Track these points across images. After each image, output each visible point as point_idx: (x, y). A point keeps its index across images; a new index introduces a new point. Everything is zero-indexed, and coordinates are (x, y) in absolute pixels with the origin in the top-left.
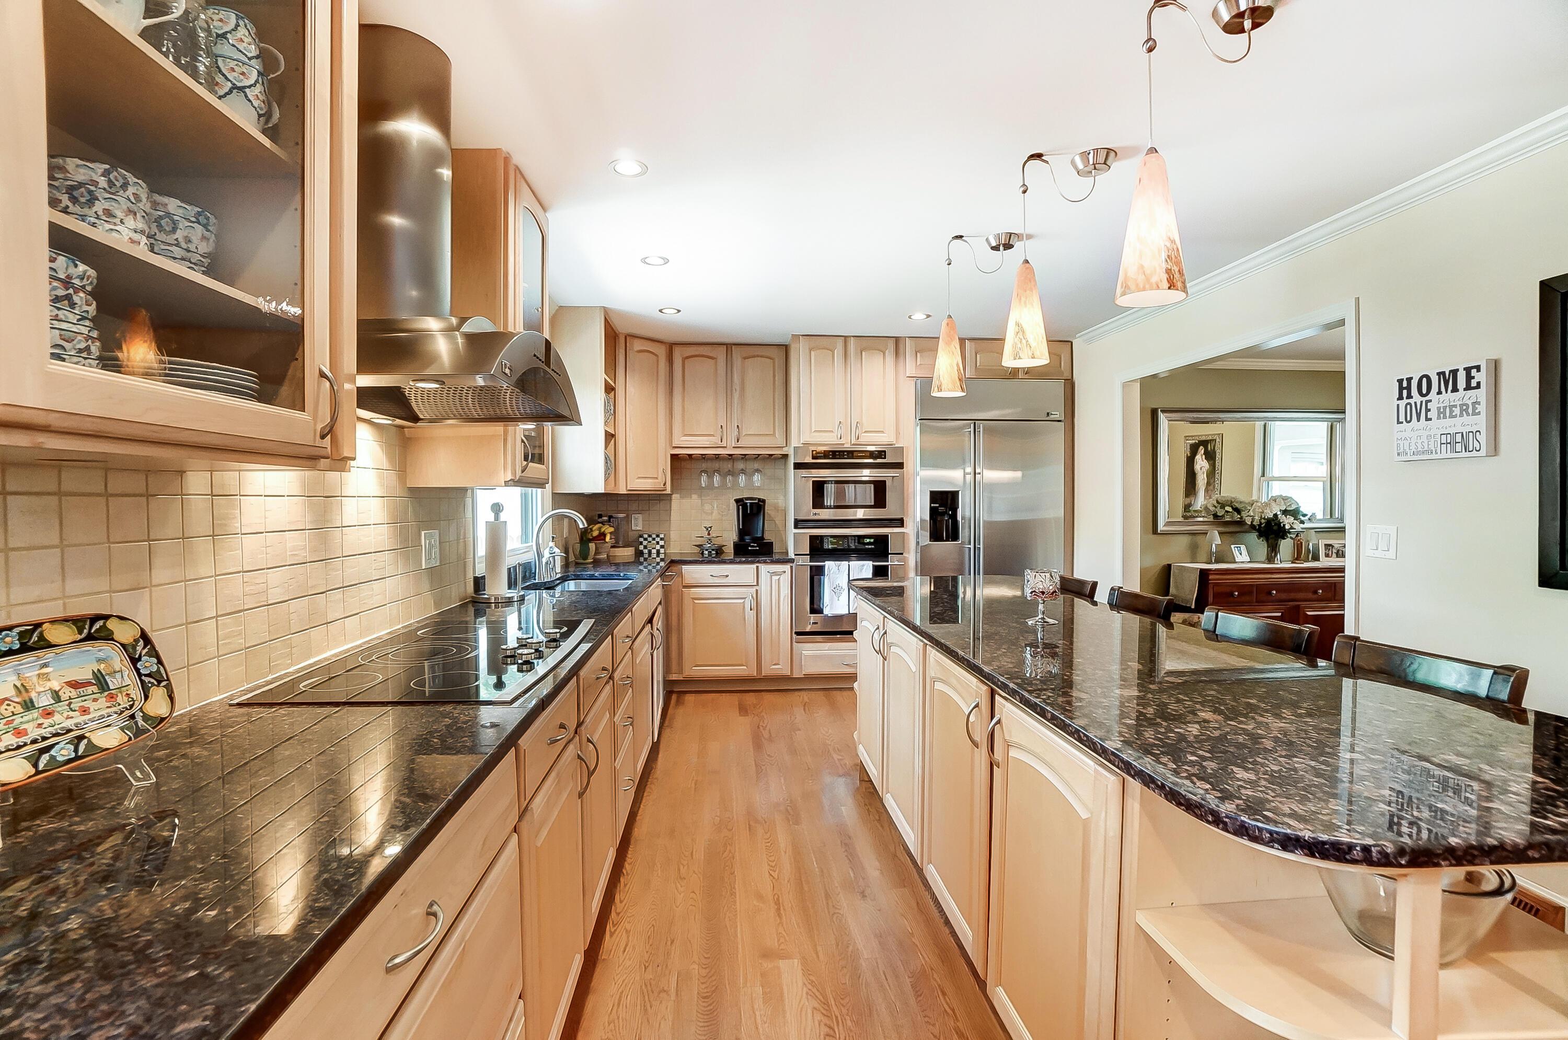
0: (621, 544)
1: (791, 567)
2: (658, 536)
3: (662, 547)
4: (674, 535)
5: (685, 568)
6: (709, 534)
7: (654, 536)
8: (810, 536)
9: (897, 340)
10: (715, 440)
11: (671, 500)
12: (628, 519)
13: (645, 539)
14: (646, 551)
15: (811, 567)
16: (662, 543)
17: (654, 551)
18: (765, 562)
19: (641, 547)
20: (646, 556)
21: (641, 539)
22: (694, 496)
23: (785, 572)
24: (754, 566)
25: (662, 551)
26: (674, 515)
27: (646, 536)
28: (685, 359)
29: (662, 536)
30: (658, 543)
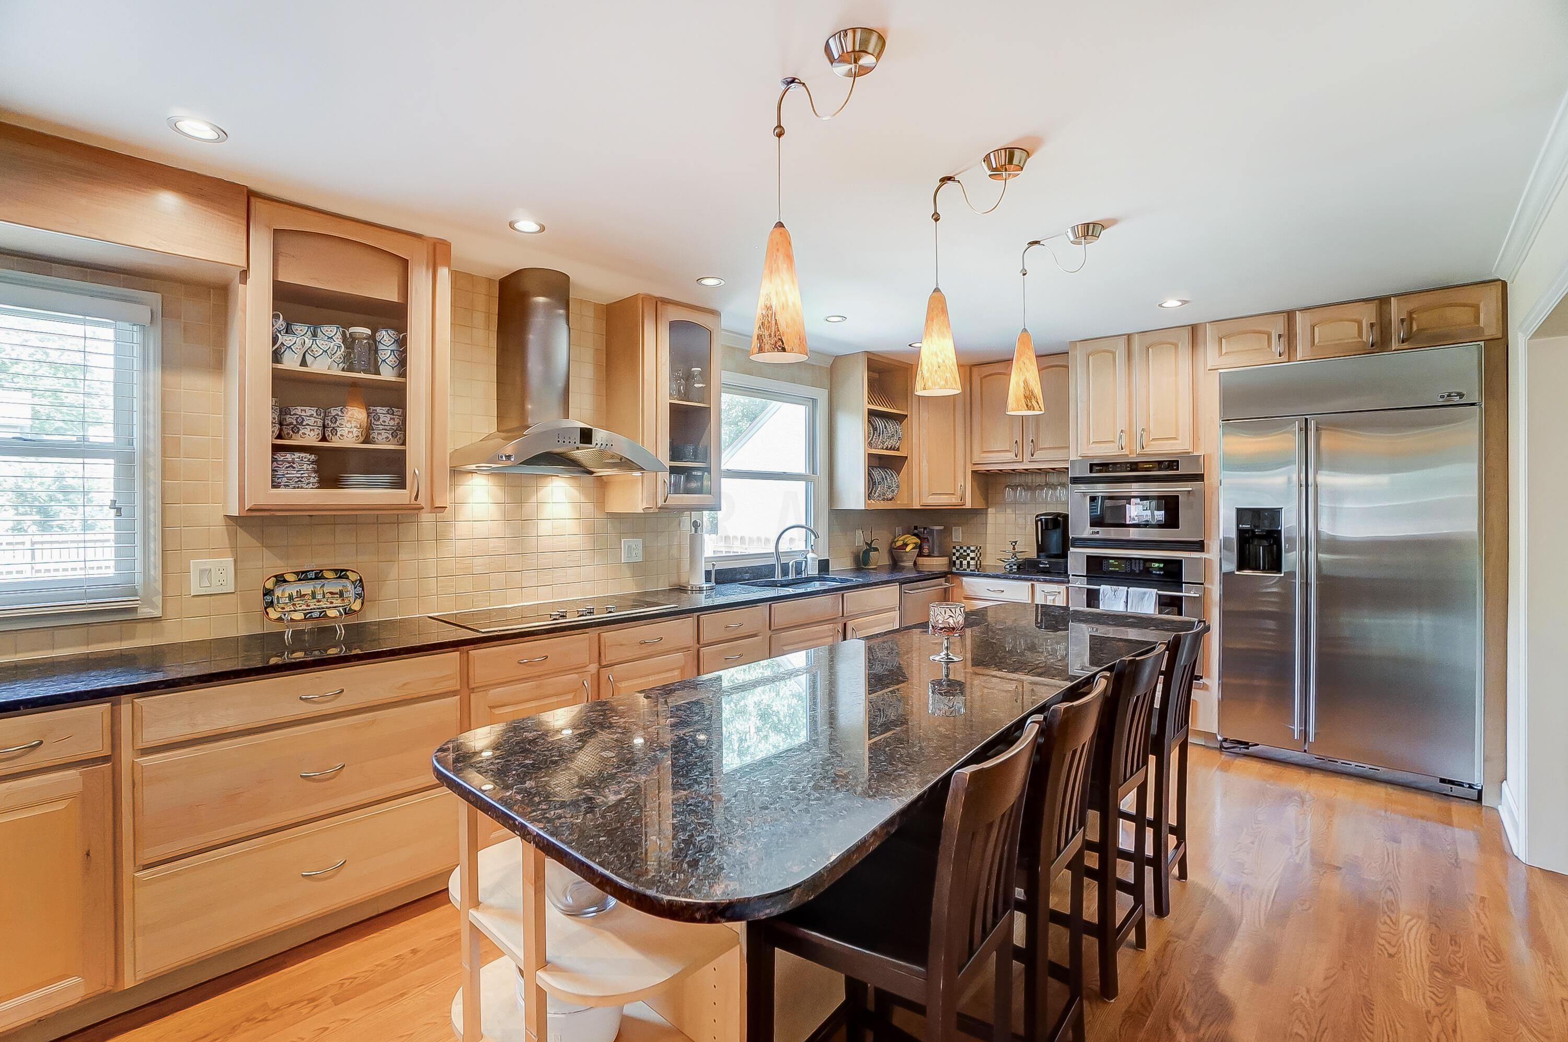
0: (936, 553)
1: (1067, 588)
2: (968, 548)
3: (972, 559)
4: (990, 548)
5: (965, 579)
6: (1014, 549)
7: (965, 548)
8: (1087, 556)
9: (1194, 329)
10: (1010, 456)
11: (986, 514)
12: (947, 531)
13: (958, 551)
14: (958, 562)
15: (1088, 590)
16: (972, 555)
17: (965, 562)
18: (1038, 580)
19: (954, 558)
20: (958, 566)
21: (954, 551)
22: (1009, 511)
23: (1059, 593)
24: (1029, 584)
25: (972, 562)
26: (990, 529)
27: (958, 548)
28: (981, 379)
29: (972, 548)
30: (968, 555)
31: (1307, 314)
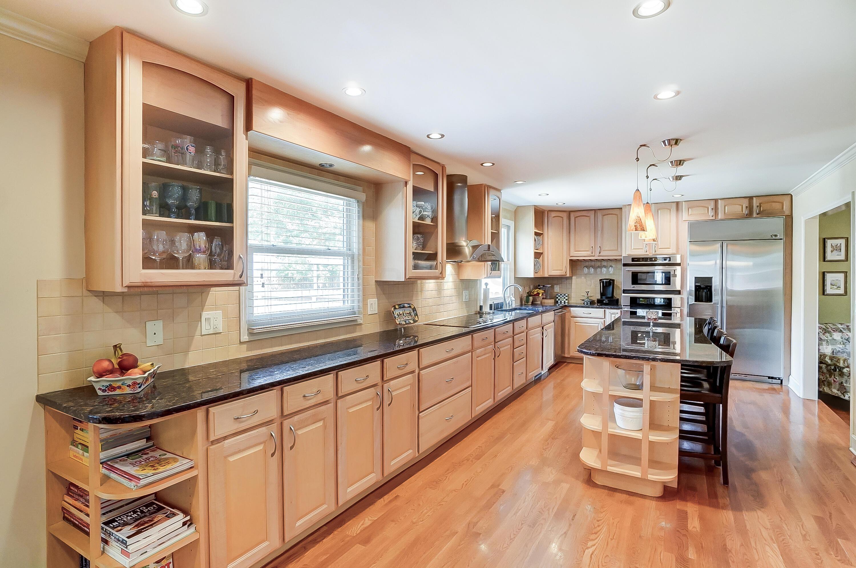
0: (548, 297)
1: (621, 311)
2: (565, 295)
3: (566, 300)
4: (573, 295)
5: (572, 308)
6: (588, 295)
7: (563, 295)
8: (630, 297)
9: (677, 203)
10: (589, 253)
11: (572, 279)
12: (552, 287)
13: (559, 296)
14: (559, 301)
15: (631, 311)
16: (567, 298)
17: (563, 302)
18: (608, 308)
19: (557, 300)
20: (559, 303)
21: (557, 296)
22: (583, 278)
23: (618, 313)
24: (603, 310)
26: (574, 286)
28: (575, 218)
29: (567, 295)
30: (565, 298)
31: (723, 201)
